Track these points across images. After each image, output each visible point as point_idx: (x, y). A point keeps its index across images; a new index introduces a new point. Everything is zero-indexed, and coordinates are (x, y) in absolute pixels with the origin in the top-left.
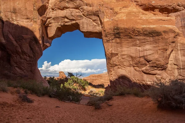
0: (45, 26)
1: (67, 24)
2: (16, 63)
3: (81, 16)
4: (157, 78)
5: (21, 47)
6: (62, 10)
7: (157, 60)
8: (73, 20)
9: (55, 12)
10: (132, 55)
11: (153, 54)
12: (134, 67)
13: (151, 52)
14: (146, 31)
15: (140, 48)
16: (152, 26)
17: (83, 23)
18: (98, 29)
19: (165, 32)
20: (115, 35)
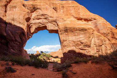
0: (29, 27)
1: (40, 26)
2: (11, 46)
3: (47, 22)
4: (87, 52)
5: (15, 38)
6: (38, 19)
7: (86, 42)
8: (44, 24)
9: (34, 21)
10: (74, 40)
11: (84, 39)
12: (75, 46)
13: (83, 39)
14: (80, 28)
15: (78, 37)
16: (82, 26)
17: (48, 26)
18: (56, 28)
19: (88, 29)
20: (65, 31)
